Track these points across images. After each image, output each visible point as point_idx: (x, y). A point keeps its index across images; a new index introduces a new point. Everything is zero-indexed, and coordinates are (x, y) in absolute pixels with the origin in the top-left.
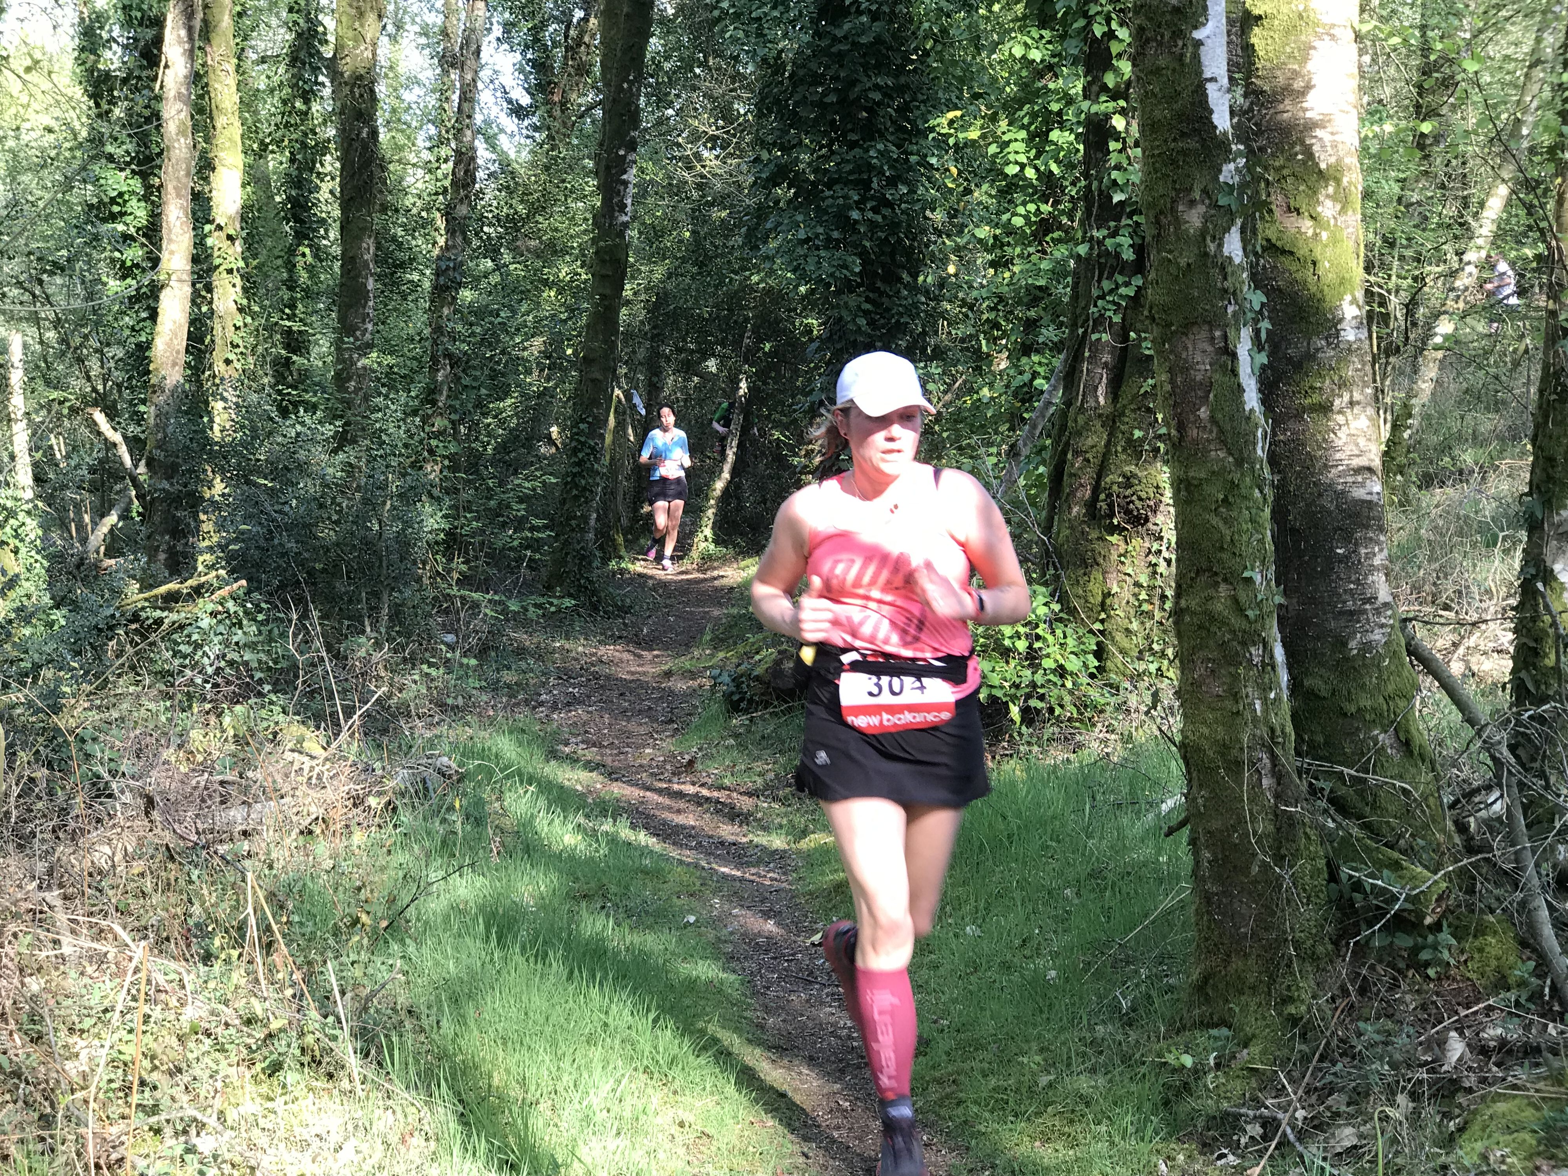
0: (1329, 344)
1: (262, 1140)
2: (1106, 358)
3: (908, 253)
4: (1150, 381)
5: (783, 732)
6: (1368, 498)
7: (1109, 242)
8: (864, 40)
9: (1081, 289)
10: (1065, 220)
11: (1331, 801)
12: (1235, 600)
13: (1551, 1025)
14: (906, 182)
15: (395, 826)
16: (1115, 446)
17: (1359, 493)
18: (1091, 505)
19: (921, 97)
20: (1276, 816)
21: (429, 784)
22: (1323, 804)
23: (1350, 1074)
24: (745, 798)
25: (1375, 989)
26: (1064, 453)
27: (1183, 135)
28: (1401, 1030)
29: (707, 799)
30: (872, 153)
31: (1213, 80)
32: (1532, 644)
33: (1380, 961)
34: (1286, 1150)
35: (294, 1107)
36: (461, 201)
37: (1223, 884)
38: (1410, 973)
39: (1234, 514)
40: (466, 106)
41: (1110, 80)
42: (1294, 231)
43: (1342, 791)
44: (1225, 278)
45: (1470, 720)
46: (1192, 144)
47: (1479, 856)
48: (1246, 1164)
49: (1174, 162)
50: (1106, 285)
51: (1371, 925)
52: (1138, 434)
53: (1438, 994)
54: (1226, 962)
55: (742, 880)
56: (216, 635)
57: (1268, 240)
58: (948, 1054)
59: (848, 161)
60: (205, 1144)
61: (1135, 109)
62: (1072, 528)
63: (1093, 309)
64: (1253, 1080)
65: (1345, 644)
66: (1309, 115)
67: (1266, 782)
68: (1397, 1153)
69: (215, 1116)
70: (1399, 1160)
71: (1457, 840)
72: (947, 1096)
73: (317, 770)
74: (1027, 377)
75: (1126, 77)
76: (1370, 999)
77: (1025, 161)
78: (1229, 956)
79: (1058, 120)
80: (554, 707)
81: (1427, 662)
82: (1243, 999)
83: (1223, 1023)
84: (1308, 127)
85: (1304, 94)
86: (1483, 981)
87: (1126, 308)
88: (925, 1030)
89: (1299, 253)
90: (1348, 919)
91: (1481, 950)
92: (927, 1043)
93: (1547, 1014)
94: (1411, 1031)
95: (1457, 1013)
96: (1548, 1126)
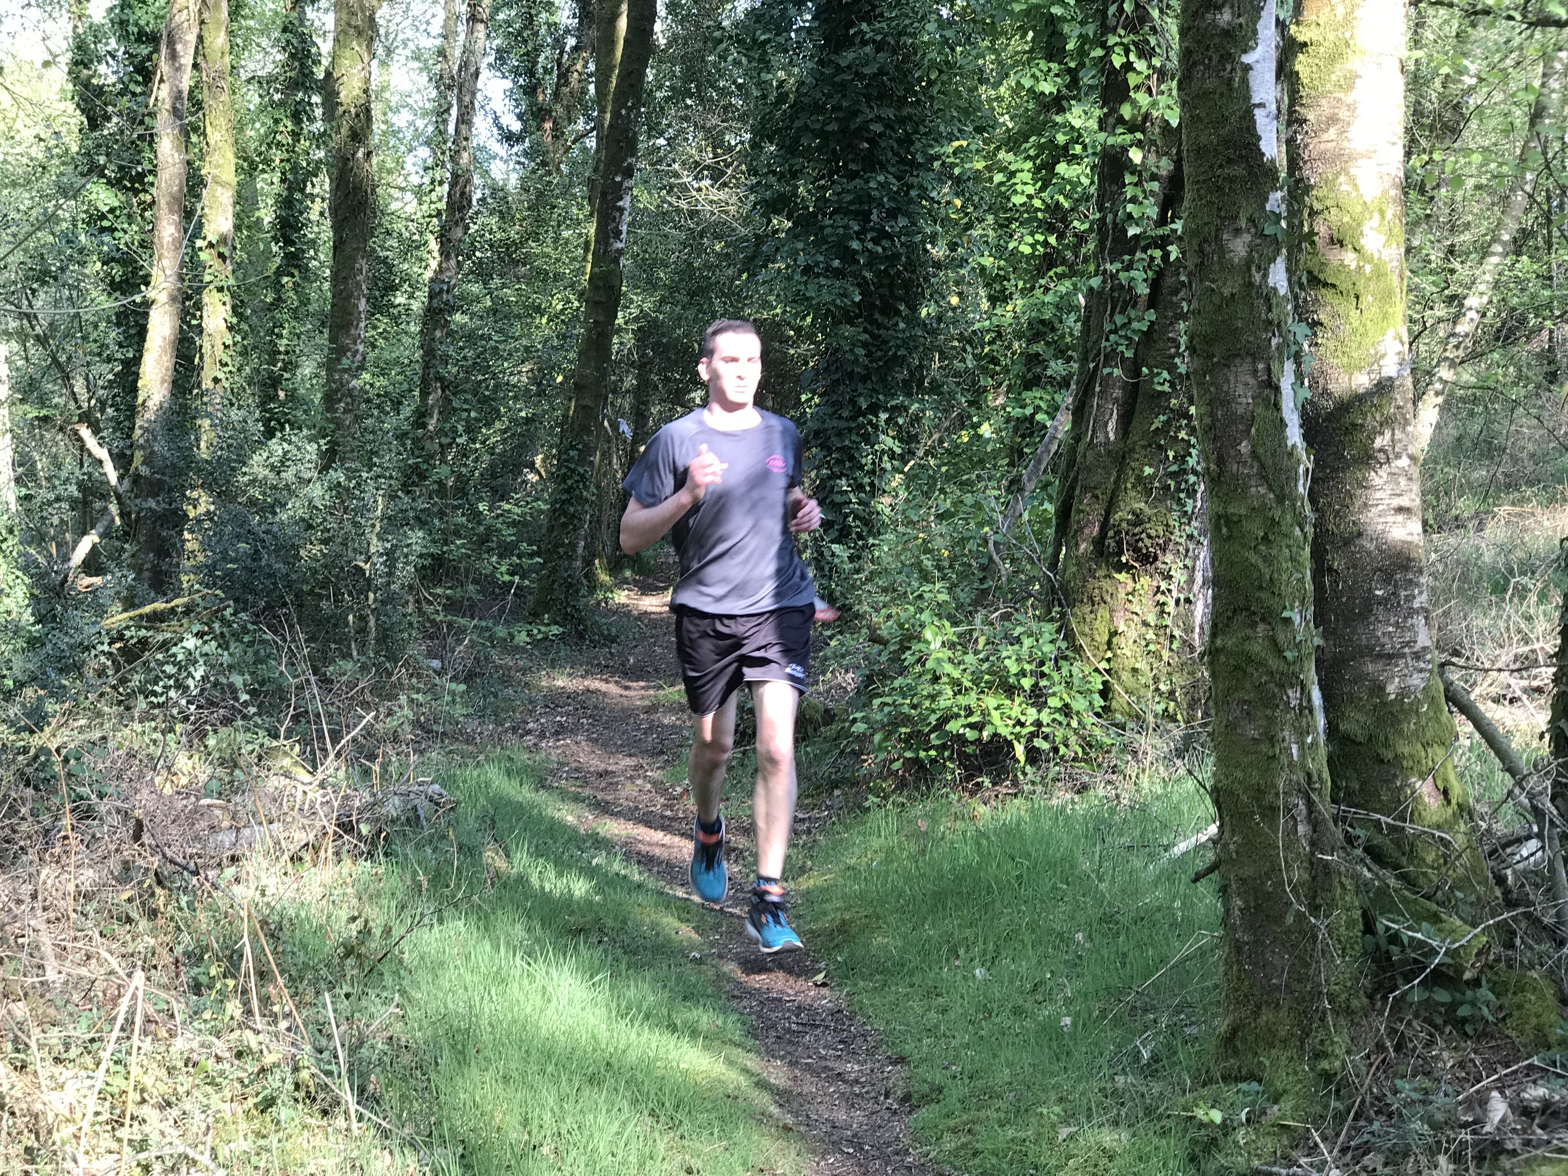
2: (1117, 393)
3: (908, 285)
4: (1162, 418)
6: (1409, 538)
7: (1123, 275)
8: (867, 71)
9: (1093, 322)
10: (1069, 254)
11: (1367, 850)
12: (1273, 641)
14: (908, 215)
15: (386, 854)
16: (1125, 482)
17: (1399, 534)
18: (1099, 542)
19: (922, 130)
20: (1312, 864)
21: (421, 812)
22: (1359, 852)
23: (1387, 1133)
25: (1410, 1046)
26: (1072, 488)
27: (1230, 161)
28: (1439, 1088)
30: (873, 185)
31: (1261, 105)
33: (1416, 1016)
35: (288, 1146)
36: (456, 224)
37: (1255, 934)
38: (1447, 1030)
39: (1274, 552)
40: (463, 128)
41: (1126, 111)
42: (1336, 263)
43: (1378, 840)
44: (1270, 310)
45: (1511, 770)
46: (1239, 170)
47: (1521, 910)
49: (1219, 189)
50: (1119, 320)
51: (1409, 980)
52: (1148, 471)
53: (1475, 1051)
54: (1256, 1014)
56: (201, 655)
57: (1310, 273)
58: (962, 1101)
59: (849, 191)
61: (1153, 143)
62: (1078, 564)
63: (1104, 344)
64: (1285, 1137)
65: (1382, 688)
66: (1353, 145)
67: (1301, 829)
69: (206, 1153)
71: (1498, 893)
72: (964, 1146)
74: (1029, 411)
75: (1143, 110)
76: (1407, 1055)
77: (1032, 192)
78: (1260, 1008)
79: (1064, 153)
80: (542, 736)
81: (1468, 711)
82: (1274, 1052)
83: (1252, 1077)
84: (1351, 158)
85: (1349, 124)
86: (1523, 1039)
87: (1138, 343)
88: (938, 1077)
89: (1342, 287)
90: (1384, 972)
91: (1520, 1007)
92: (940, 1090)
94: (1450, 1090)
95: (1495, 1071)
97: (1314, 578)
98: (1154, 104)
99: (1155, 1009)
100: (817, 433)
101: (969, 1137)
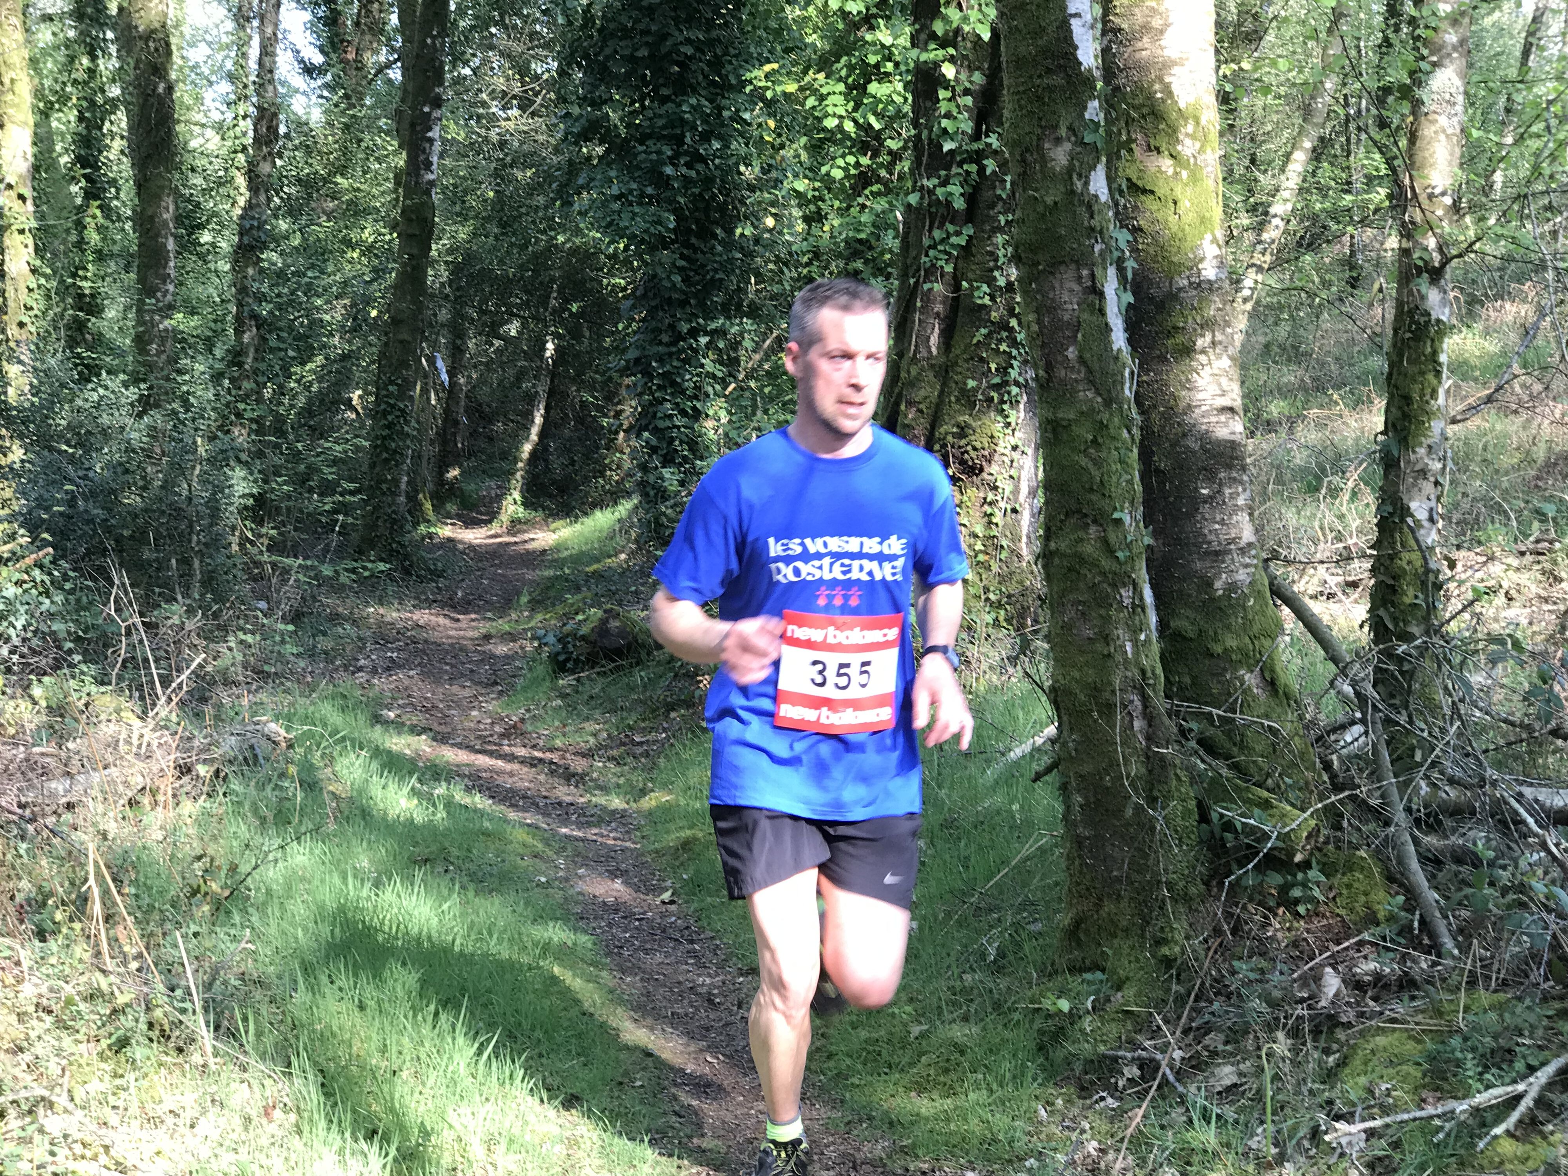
0: (1191, 283)
1: (113, 1119)
2: (939, 308)
3: (722, 208)
4: (983, 331)
5: (612, 691)
6: (1232, 437)
7: (939, 191)
9: (912, 239)
10: (883, 173)
11: (1199, 742)
12: (1105, 542)
14: (720, 138)
15: (225, 794)
16: (949, 395)
17: (1222, 433)
19: (732, 51)
20: (1148, 758)
21: (258, 751)
22: (1193, 744)
23: (1227, 1012)
24: (579, 758)
26: (897, 404)
27: (1049, 71)
28: (1275, 968)
29: (541, 760)
30: (685, 108)
31: (1077, 15)
32: (1391, 582)
33: (1251, 900)
34: (1167, 1091)
35: (145, 1083)
36: (264, 158)
37: (1095, 829)
38: (1281, 911)
39: (1103, 455)
40: (267, 59)
41: (938, 28)
42: (1153, 170)
43: (1211, 732)
44: (1092, 217)
45: (1333, 658)
46: (1058, 80)
47: (1347, 793)
48: (1126, 1107)
49: (1039, 98)
50: (937, 234)
51: (1244, 865)
52: (971, 383)
53: (1308, 931)
54: (1098, 906)
55: (583, 840)
56: (22, 604)
57: (1129, 180)
59: (660, 116)
60: (53, 1123)
61: (965, 57)
63: (924, 259)
64: (1129, 1022)
65: (1209, 584)
66: (1166, 53)
67: (1137, 724)
68: (1279, 1090)
69: (65, 1095)
70: (1280, 1098)
71: (1325, 778)
73: (146, 738)
75: (955, 25)
76: (1243, 937)
77: (844, 114)
78: (1101, 900)
79: (876, 73)
80: (374, 672)
81: (1292, 602)
82: (1116, 942)
83: (1096, 967)
84: (1167, 65)
85: (1162, 32)
86: (1353, 917)
87: (957, 258)
89: (1160, 192)
90: (1219, 858)
91: (1349, 886)
93: (1418, 946)
94: (1285, 968)
95: (1328, 949)
96: (1432, 1058)
97: (1142, 479)
98: (965, 19)
99: (999, 909)
100: (637, 361)
101: (823, 1041)
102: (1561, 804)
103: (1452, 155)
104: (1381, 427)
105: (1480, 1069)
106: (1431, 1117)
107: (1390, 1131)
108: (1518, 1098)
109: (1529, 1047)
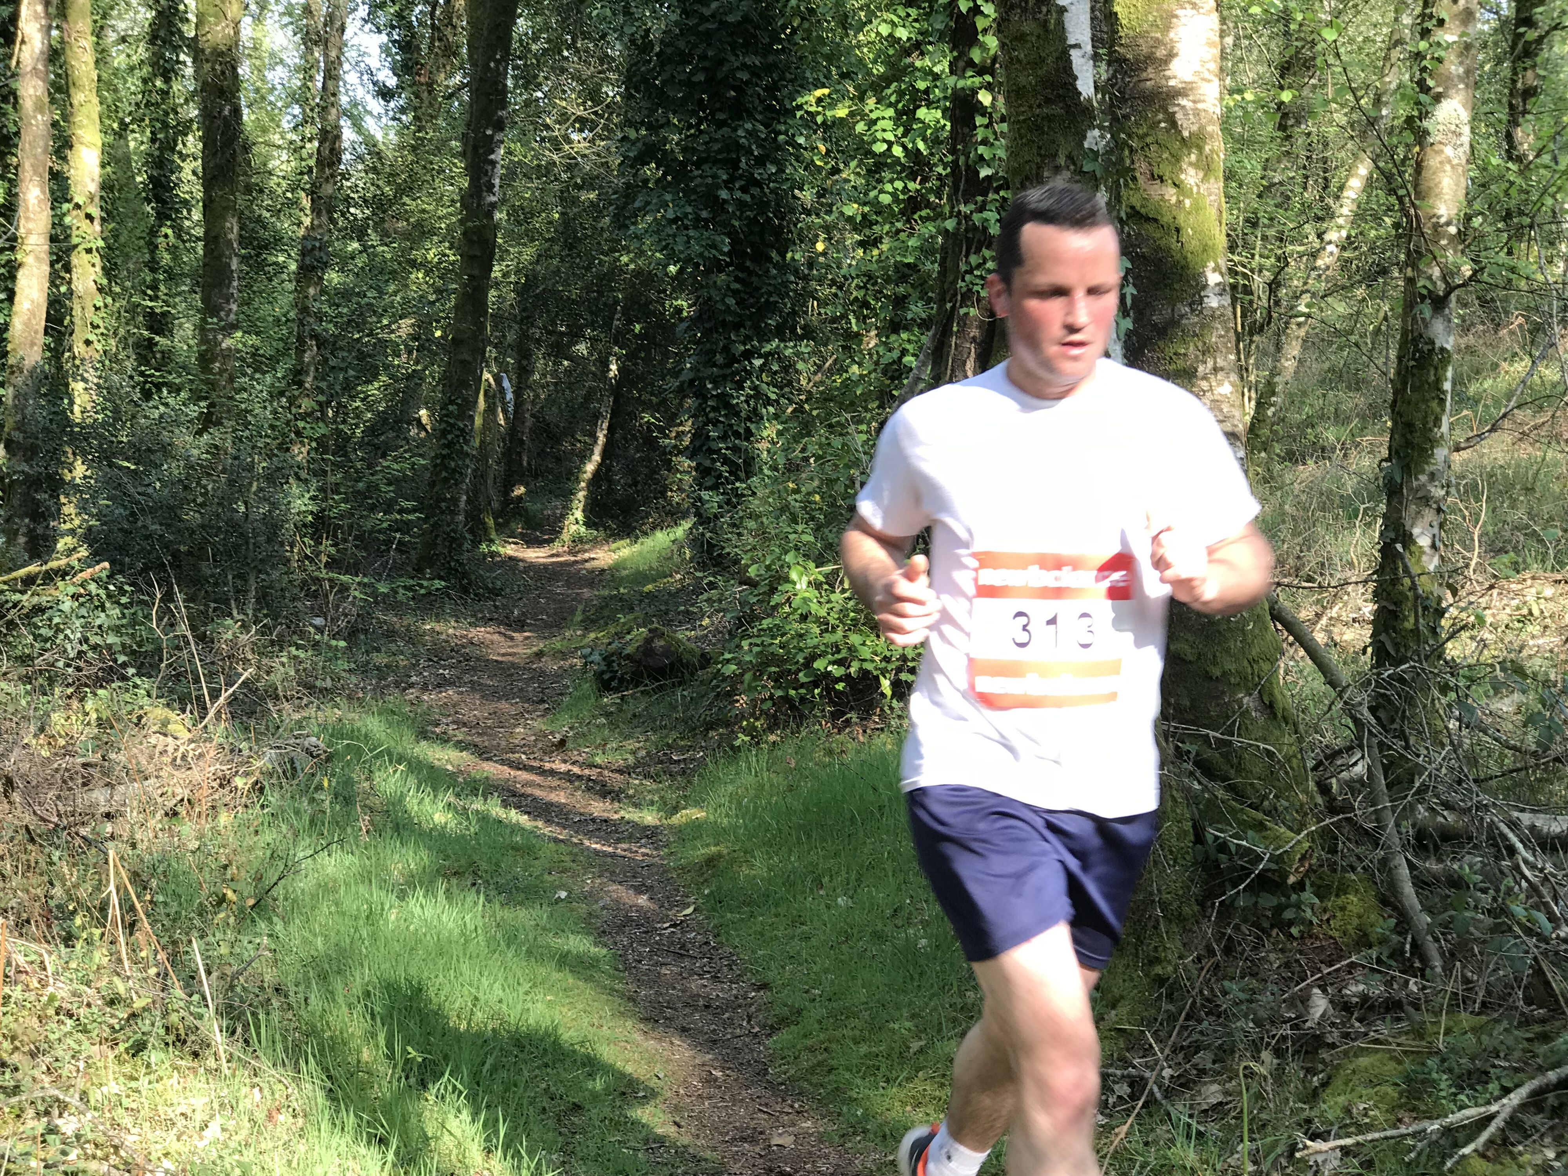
0: (1193, 311)
1: (127, 1120)
2: (974, 332)
3: (778, 231)
5: (654, 711)
7: (976, 217)
8: (731, 19)
9: (949, 264)
10: (932, 198)
11: (1198, 764)
13: (1413, 980)
14: (775, 162)
15: (262, 807)
19: (788, 76)
21: (297, 764)
22: (1190, 766)
23: (1215, 1031)
24: (617, 775)
27: (1048, 101)
28: (1265, 989)
29: (579, 777)
30: (741, 133)
31: (1077, 46)
32: (1392, 607)
33: (1245, 921)
34: (1153, 1109)
35: (159, 1087)
36: (327, 180)
38: (1274, 933)
40: (330, 84)
41: (976, 55)
42: (1157, 198)
43: (1208, 754)
45: (1332, 682)
46: (1057, 109)
47: (1341, 816)
48: (1114, 1124)
49: (1039, 128)
50: (974, 259)
51: (1235, 886)
53: (1301, 952)
55: (613, 856)
56: (78, 617)
57: (1132, 208)
58: (820, 1022)
59: (716, 140)
60: (68, 1125)
61: (1002, 84)
63: (960, 284)
64: (1122, 1041)
66: (1172, 83)
68: (1262, 1109)
69: (77, 1096)
70: (1264, 1116)
71: (1319, 800)
72: (820, 1064)
73: (182, 749)
74: (895, 354)
75: (992, 52)
76: (1235, 958)
77: (892, 139)
79: (924, 98)
80: (425, 688)
81: (1290, 626)
84: (1172, 95)
85: (1167, 62)
86: (1345, 939)
88: (797, 1000)
89: (1163, 220)
90: (1213, 879)
91: (1343, 909)
92: (799, 1012)
93: (1408, 970)
94: (1275, 988)
95: (1320, 970)
96: (1408, 1080)
100: (691, 382)
101: (825, 1055)
102: (1558, 830)
103: (1457, 185)
104: (1385, 453)
105: (1453, 1090)
106: (1403, 1136)
107: (1364, 1150)
108: (1490, 1118)
109: (1504, 1068)
